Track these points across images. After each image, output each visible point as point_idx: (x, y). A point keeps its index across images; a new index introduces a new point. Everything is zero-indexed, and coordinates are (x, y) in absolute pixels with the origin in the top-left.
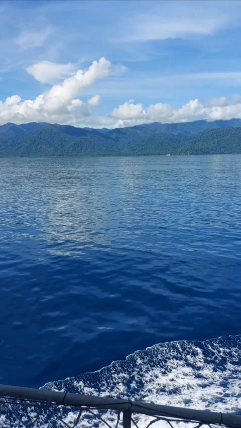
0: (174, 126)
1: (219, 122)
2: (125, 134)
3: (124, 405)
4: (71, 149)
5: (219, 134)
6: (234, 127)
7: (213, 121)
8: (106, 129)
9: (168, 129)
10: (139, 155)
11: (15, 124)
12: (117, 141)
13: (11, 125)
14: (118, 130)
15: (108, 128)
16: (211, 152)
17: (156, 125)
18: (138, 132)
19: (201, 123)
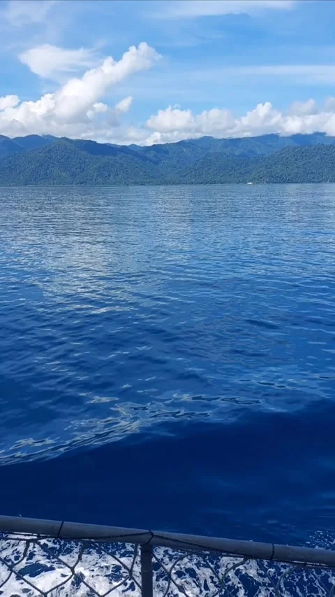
0: (235, 142)
1: (297, 138)
2: (167, 152)
3: (143, 536)
4: (95, 174)
5: (304, 154)
6: (325, 144)
7: (290, 135)
8: (135, 145)
9: (226, 146)
10: (193, 183)
11: (8, 138)
12: (156, 163)
13: (4, 139)
14: (155, 148)
15: (138, 145)
16: (294, 180)
17: (207, 140)
18: (185, 150)
19: (272, 138)
